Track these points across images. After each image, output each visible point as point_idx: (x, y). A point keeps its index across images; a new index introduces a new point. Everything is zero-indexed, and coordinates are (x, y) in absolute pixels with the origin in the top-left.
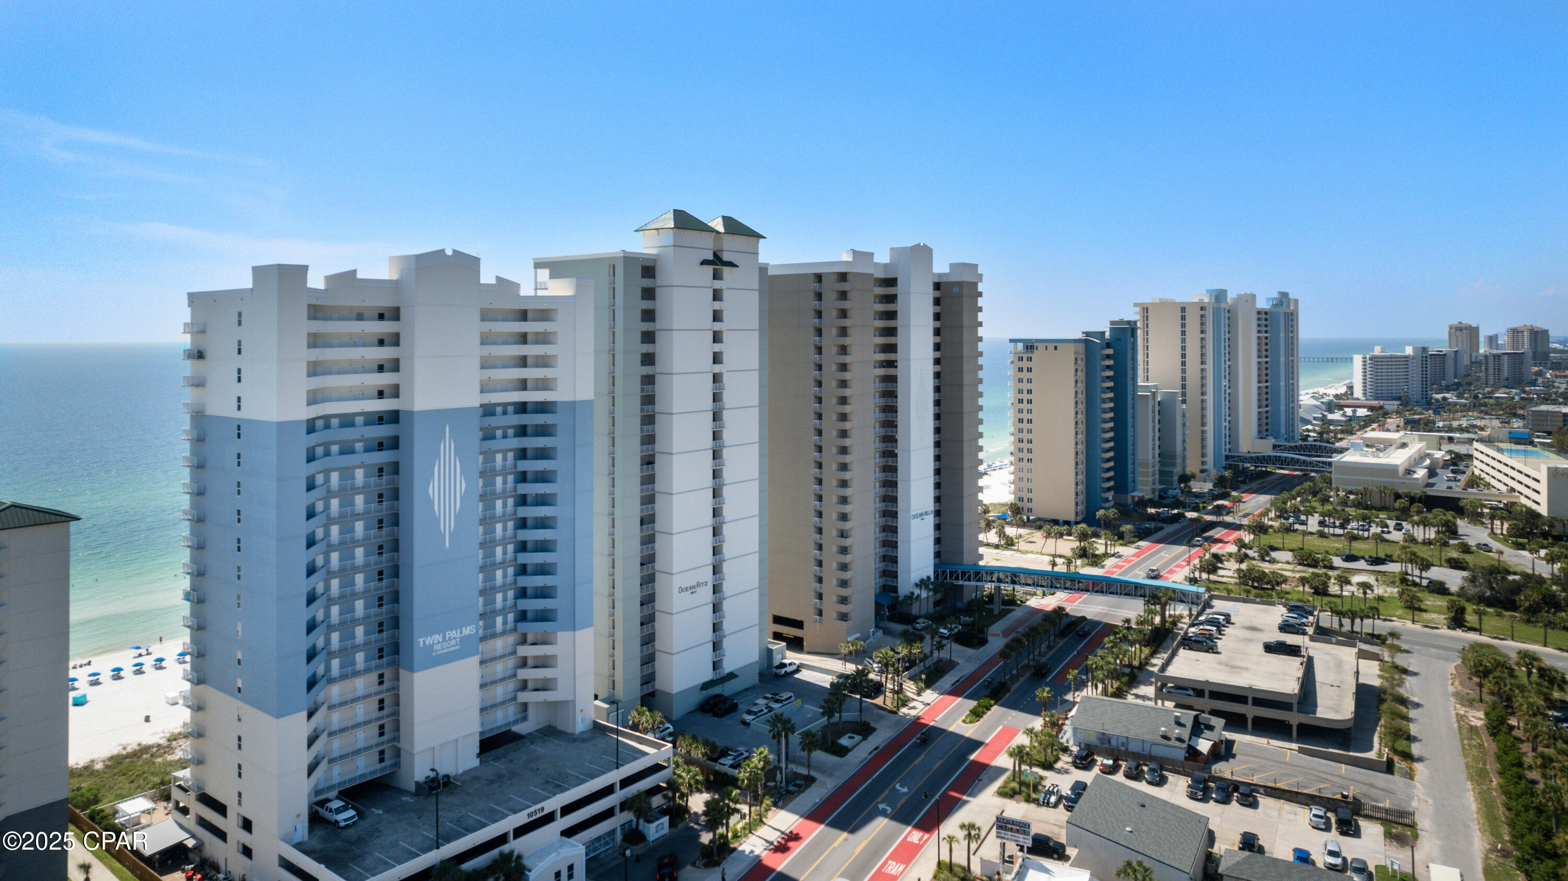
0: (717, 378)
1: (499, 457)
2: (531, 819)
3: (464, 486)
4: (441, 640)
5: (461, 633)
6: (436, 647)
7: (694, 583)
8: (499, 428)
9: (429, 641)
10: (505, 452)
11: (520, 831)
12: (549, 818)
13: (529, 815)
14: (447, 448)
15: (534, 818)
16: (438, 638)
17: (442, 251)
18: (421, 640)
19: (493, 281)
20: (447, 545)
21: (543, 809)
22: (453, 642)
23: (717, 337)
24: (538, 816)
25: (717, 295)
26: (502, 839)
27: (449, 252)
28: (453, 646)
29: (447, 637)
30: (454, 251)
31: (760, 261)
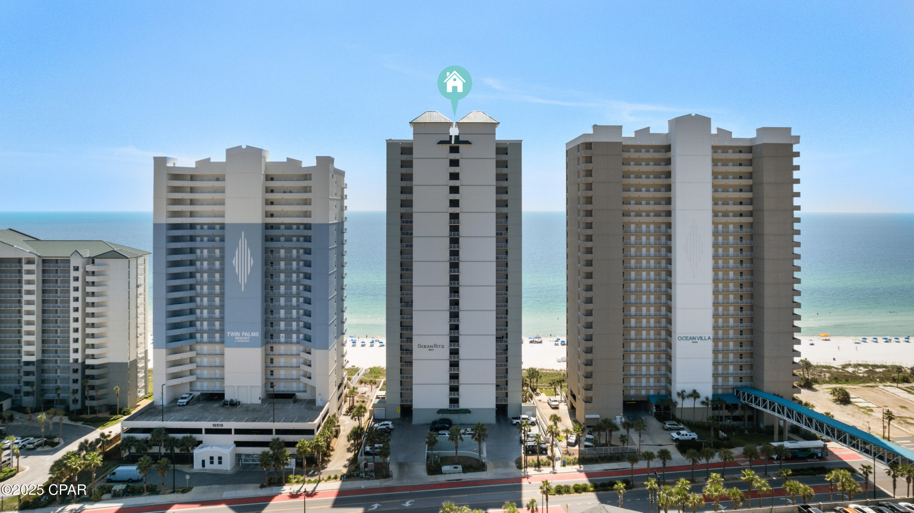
0: (454, 217)
1: (294, 252)
2: (214, 428)
3: (252, 262)
4: (239, 335)
5: (250, 334)
6: (236, 338)
7: (432, 344)
8: (295, 236)
9: (233, 334)
10: (298, 249)
11: (209, 431)
12: (228, 431)
13: (214, 425)
14: (243, 243)
15: (216, 428)
16: (237, 334)
17: (240, 147)
18: (228, 333)
19: (285, 160)
20: (243, 290)
21: (222, 425)
22: (246, 338)
23: (454, 190)
24: (219, 427)
25: (454, 163)
26: (199, 431)
27: (244, 147)
28: (246, 340)
29: (243, 335)
30: (247, 146)
31: (497, 139)
